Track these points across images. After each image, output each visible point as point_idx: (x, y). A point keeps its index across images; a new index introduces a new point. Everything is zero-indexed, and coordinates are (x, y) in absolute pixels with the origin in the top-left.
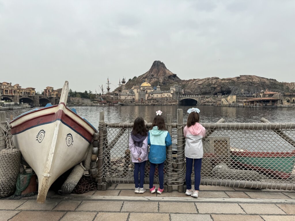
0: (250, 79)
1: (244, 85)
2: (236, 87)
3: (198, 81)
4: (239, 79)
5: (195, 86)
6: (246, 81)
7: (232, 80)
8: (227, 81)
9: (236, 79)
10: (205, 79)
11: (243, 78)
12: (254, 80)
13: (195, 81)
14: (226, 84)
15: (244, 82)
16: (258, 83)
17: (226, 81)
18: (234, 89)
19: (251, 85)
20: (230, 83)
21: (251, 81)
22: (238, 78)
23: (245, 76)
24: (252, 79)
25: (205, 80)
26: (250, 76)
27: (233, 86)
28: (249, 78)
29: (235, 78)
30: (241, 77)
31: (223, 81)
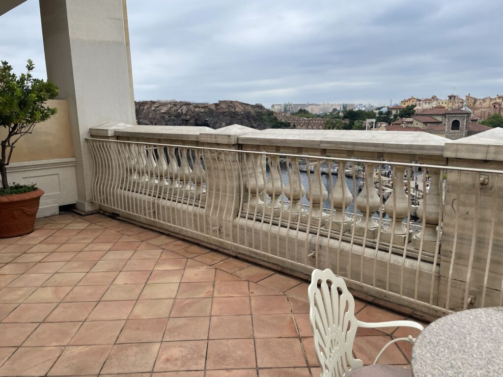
0: (233, 107)
1: (225, 116)
2: (215, 120)
3: (159, 106)
4: (219, 107)
5: (156, 114)
6: (227, 110)
7: (209, 108)
8: (203, 110)
9: (214, 107)
10: (170, 103)
11: (224, 106)
12: (237, 109)
13: (155, 106)
14: (202, 114)
15: (224, 112)
16: (242, 114)
17: (201, 109)
18: (212, 122)
19: (234, 117)
20: (206, 113)
21: (233, 110)
22: (216, 105)
23: (225, 101)
24: (235, 107)
25: (169, 106)
26: (231, 102)
27: (211, 118)
28: (230, 106)
29: (212, 105)
30: (220, 103)
31: (197, 110)
